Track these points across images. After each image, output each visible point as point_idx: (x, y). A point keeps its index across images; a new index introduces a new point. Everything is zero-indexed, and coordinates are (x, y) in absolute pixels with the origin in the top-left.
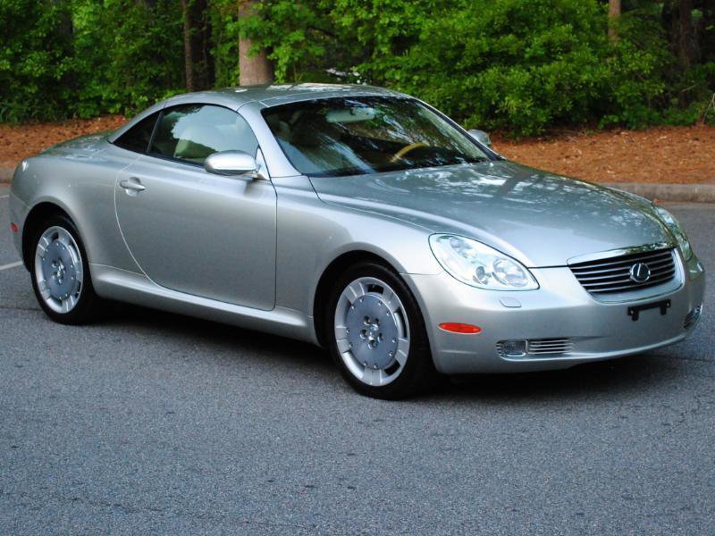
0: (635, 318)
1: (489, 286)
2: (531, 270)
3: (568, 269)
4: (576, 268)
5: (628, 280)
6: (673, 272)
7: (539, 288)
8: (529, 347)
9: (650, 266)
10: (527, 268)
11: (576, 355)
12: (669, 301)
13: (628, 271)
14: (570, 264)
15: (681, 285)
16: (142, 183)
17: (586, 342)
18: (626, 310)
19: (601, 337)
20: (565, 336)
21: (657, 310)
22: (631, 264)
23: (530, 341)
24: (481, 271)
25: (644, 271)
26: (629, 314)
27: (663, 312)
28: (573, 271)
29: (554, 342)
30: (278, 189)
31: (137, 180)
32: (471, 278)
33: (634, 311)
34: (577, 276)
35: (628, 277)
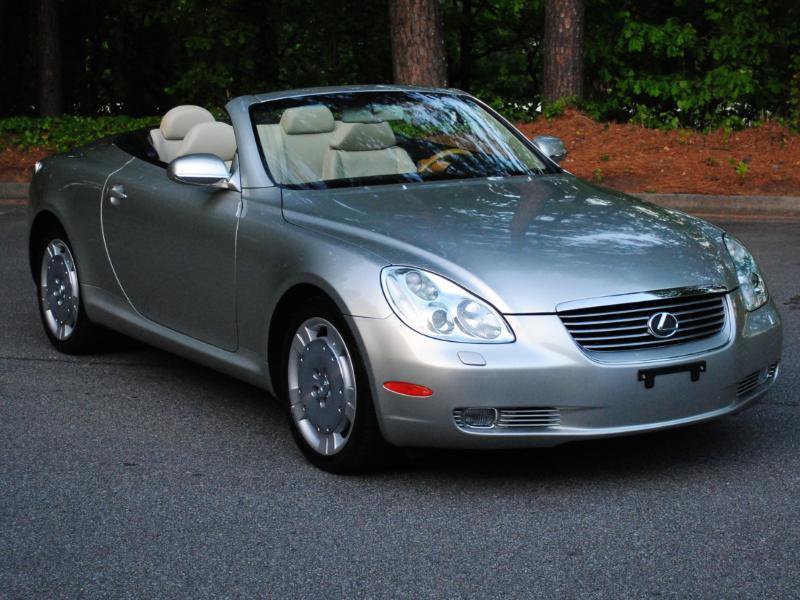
0: (649, 384)
1: (451, 336)
2: (506, 317)
3: (556, 318)
4: (567, 317)
5: (645, 335)
6: (721, 325)
7: (515, 341)
8: (500, 417)
9: (680, 318)
10: (502, 315)
11: (564, 430)
12: (704, 364)
13: (645, 322)
14: (559, 311)
15: (728, 342)
19: (601, 408)
20: (547, 404)
21: (687, 375)
22: (650, 314)
23: (500, 409)
24: (441, 318)
25: (670, 322)
26: (640, 379)
27: (695, 378)
28: (564, 320)
29: (540, 412)
33: (648, 376)
34: (568, 327)
35: (645, 330)
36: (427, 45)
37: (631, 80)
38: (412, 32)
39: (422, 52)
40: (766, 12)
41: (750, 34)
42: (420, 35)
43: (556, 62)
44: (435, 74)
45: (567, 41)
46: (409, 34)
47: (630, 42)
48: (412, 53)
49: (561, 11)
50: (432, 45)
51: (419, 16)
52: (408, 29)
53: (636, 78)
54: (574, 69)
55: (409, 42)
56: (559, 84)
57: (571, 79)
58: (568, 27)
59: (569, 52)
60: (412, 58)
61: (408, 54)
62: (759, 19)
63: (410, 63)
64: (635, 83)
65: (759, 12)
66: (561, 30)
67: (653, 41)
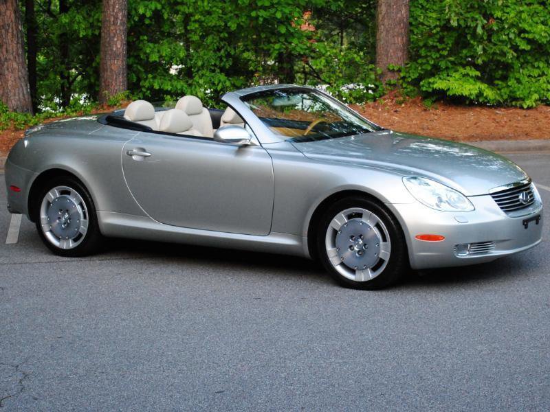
0: (526, 227)
2: (469, 198)
3: (490, 196)
4: (495, 196)
5: (518, 203)
7: (475, 210)
8: (470, 248)
10: (466, 197)
11: (496, 252)
12: (539, 216)
13: (518, 197)
14: (490, 193)
16: (147, 150)
17: (501, 244)
18: (522, 221)
19: (510, 240)
20: (490, 240)
21: (534, 222)
22: (518, 193)
23: (471, 244)
24: (440, 200)
25: (526, 196)
26: (524, 225)
27: (538, 223)
28: (493, 197)
29: (483, 245)
30: (270, 152)
31: (144, 150)
32: (435, 205)
33: (526, 223)
34: (496, 201)
35: (518, 201)
36: (17, 60)
37: (151, 80)
38: (7, 51)
39: (15, 65)
40: (226, 35)
41: (219, 50)
42: (12, 54)
43: (111, 69)
44: (23, 79)
45: (118, 56)
46: (5, 53)
47: (151, 55)
48: (8, 66)
49: (114, 37)
50: (21, 60)
51: (12, 41)
52: (4, 50)
53: (154, 78)
54: (123, 74)
55: (6, 59)
56: (114, 84)
57: (121, 80)
58: (119, 46)
59: (120, 63)
60: (8, 69)
61: (5, 66)
62: (222, 39)
63: (6, 72)
64: (155, 82)
65: (222, 35)
66: (114, 49)
67: (164, 55)
